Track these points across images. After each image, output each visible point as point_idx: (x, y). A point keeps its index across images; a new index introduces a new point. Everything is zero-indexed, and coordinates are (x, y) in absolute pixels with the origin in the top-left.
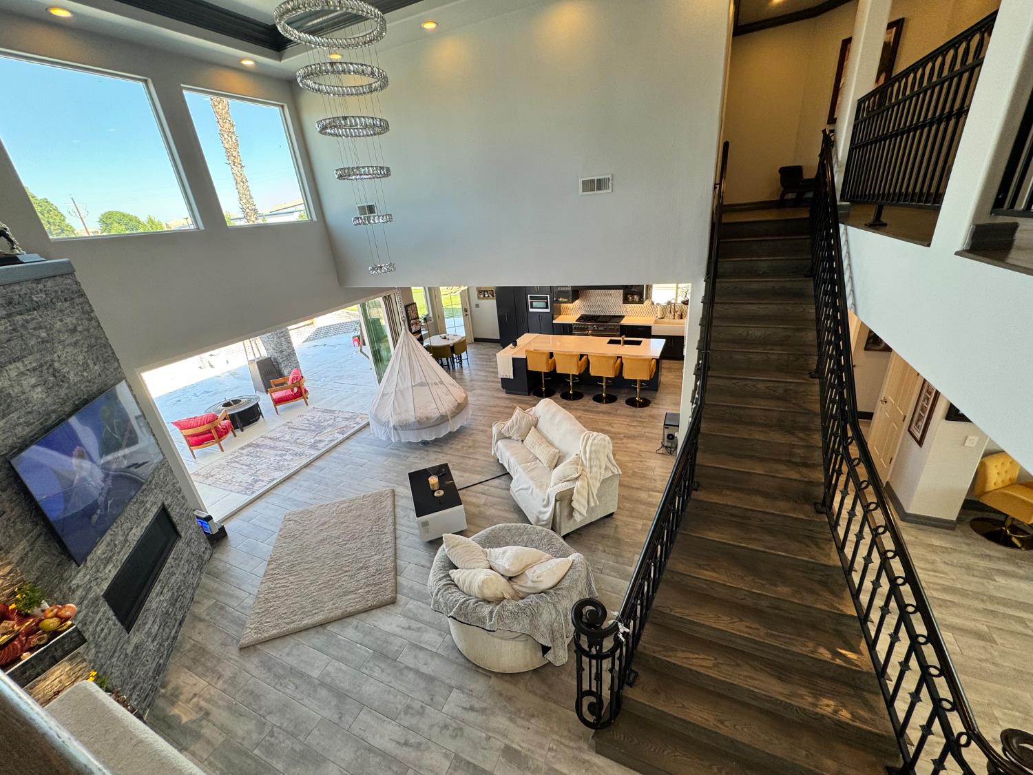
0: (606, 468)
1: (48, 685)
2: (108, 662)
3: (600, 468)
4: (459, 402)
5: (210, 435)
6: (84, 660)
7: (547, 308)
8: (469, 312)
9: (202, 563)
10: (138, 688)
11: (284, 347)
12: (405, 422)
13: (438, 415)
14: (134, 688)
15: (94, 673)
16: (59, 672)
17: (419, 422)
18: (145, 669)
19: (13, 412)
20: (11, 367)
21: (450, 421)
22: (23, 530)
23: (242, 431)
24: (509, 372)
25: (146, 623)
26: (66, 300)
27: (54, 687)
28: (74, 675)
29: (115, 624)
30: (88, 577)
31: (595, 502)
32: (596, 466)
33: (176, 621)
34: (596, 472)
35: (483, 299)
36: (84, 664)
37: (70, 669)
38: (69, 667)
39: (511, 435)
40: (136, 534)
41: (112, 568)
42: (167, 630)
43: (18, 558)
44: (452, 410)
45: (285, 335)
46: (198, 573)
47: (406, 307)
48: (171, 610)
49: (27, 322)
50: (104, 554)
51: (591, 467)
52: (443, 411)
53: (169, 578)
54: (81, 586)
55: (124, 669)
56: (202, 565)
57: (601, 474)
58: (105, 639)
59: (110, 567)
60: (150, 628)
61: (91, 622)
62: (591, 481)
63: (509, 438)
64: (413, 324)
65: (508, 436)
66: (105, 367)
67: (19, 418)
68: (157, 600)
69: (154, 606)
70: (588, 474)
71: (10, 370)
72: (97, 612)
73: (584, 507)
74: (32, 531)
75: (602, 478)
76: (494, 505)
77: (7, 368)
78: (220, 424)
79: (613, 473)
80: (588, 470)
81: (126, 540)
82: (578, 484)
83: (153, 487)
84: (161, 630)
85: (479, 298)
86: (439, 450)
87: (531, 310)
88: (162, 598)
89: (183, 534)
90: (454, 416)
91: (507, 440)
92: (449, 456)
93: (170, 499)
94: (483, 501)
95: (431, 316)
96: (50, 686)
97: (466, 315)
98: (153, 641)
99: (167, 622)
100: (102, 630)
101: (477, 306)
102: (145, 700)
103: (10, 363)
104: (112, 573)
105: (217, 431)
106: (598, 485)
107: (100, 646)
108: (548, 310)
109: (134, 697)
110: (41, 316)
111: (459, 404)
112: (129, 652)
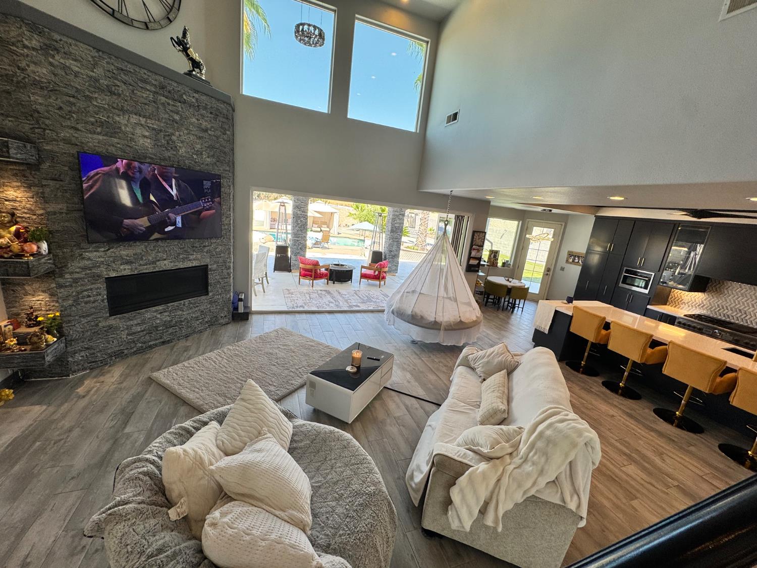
0: (555, 483)
1: (33, 301)
2: (77, 318)
3: (541, 472)
4: (462, 320)
5: (311, 273)
6: (57, 302)
7: (646, 288)
8: (551, 273)
9: (214, 322)
10: (92, 351)
11: (394, 249)
12: (402, 311)
13: (432, 319)
14: (88, 349)
15: (58, 314)
16: (42, 297)
17: (412, 316)
18: (107, 345)
19: (117, 138)
20: (134, 116)
21: (442, 332)
22: (69, 199)
23: (334, 283)
24: (546, 326)
25: (132, 320)
26: (211, 113)
27: (36, 304)
28: (49, 307)
29: (103, 301)
30: (102, 259)
31: (496, 521)
32: (533, 464)
33: (161, 338)
34: (529, 474)
35: (571, 263)
36: (57, 305)
37: (48, 301)
38: (48, 299)
39: (476, 366)
40: (166, 265)
41: (128, 269)
42: (147, 337)
43: (52, 210)
44: (451, 323)
45: (398, 241)
46: (207, 325)
47: (474, 232)
48: (161, 328)
49: (169, 104)
50: (127, 256)
51: (525, 461)
52: (439, 319)
53: (175, 309)
54: (92, 260)
55: (87, 331)
56: (213, 323)
57: (534, 483)
58: (86, 303)
59: (127, 267)
60: (132, 325)
61: (82, 285)
62: (505, 480)
63: (473, 369)
64: (474, 249)
65: (472, 366)
66: (215, 163)
67: (118, 143)
68: (155, 315)
69: (148, 315)
70: (512, 467)
71: (132, 117)
72: (93, 284)
73: (470, 513)
74: (76, 204)
75: (532, 492)
76: (403, 426)
77: (131, 115)
78: (320, 270)
79: (563, 500)
80: (517, 460)
81: (154, 263)
82: (483, 466)
83: (205, 250)
84: (141, 334)
85: (567, 261)
86: (418, 353)
87: (621, 285)
88: (159, 316)
89: (210, 294)
90: (449, 330)
91: (468, 369)
92: (420, 361)
93: (215, 266)
94: (397, 414)
95: (512, 264)
96: (34, 302)
97: (547, 274)
98: (128, 335)
99: (151, 333)
100: (89, 296)
101: (562, 269)
102: (90, 363)
103: (136, 114)
104: (125, 271)
105: (315, 273)
106: (519, 498)
107: (79, 304)
108: (647, 291)
109: (83, 354)
110: (182, 108)
111: (461, 321)
112: (100, 324)
